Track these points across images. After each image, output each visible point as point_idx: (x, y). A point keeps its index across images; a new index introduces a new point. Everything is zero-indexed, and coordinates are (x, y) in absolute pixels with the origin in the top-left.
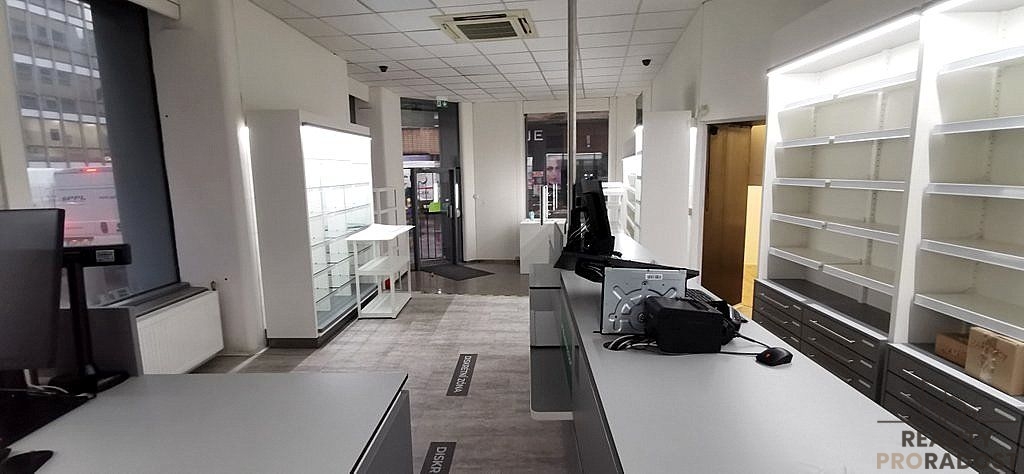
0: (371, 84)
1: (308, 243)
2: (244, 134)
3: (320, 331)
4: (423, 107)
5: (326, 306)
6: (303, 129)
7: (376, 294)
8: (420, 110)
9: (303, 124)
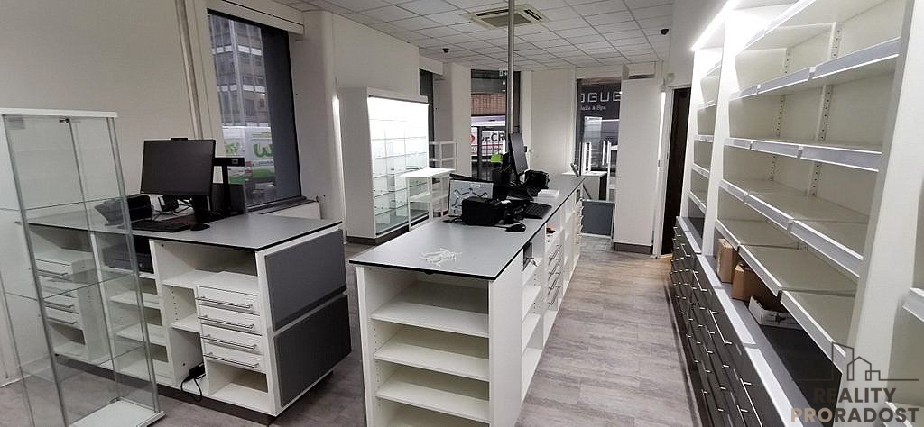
0: (445, 61)
1: (371, 176)
2: (336, 103)
3: (377, 234)
4: (492, 76)
5: (386, 219)
6: (370, 101)
7: (428, 217)
8: (489, 78)
9: (370, 96)
